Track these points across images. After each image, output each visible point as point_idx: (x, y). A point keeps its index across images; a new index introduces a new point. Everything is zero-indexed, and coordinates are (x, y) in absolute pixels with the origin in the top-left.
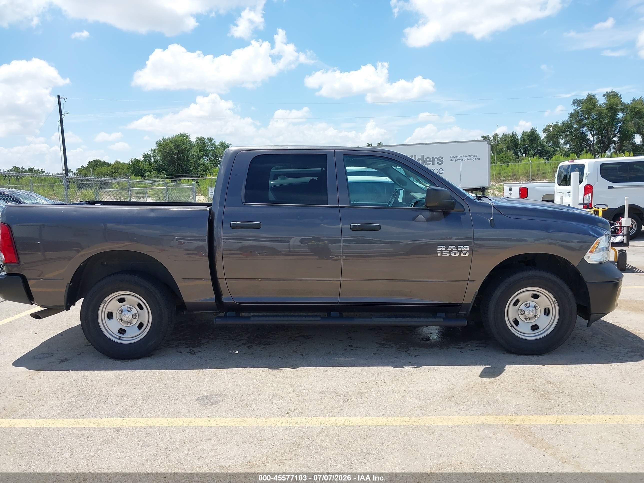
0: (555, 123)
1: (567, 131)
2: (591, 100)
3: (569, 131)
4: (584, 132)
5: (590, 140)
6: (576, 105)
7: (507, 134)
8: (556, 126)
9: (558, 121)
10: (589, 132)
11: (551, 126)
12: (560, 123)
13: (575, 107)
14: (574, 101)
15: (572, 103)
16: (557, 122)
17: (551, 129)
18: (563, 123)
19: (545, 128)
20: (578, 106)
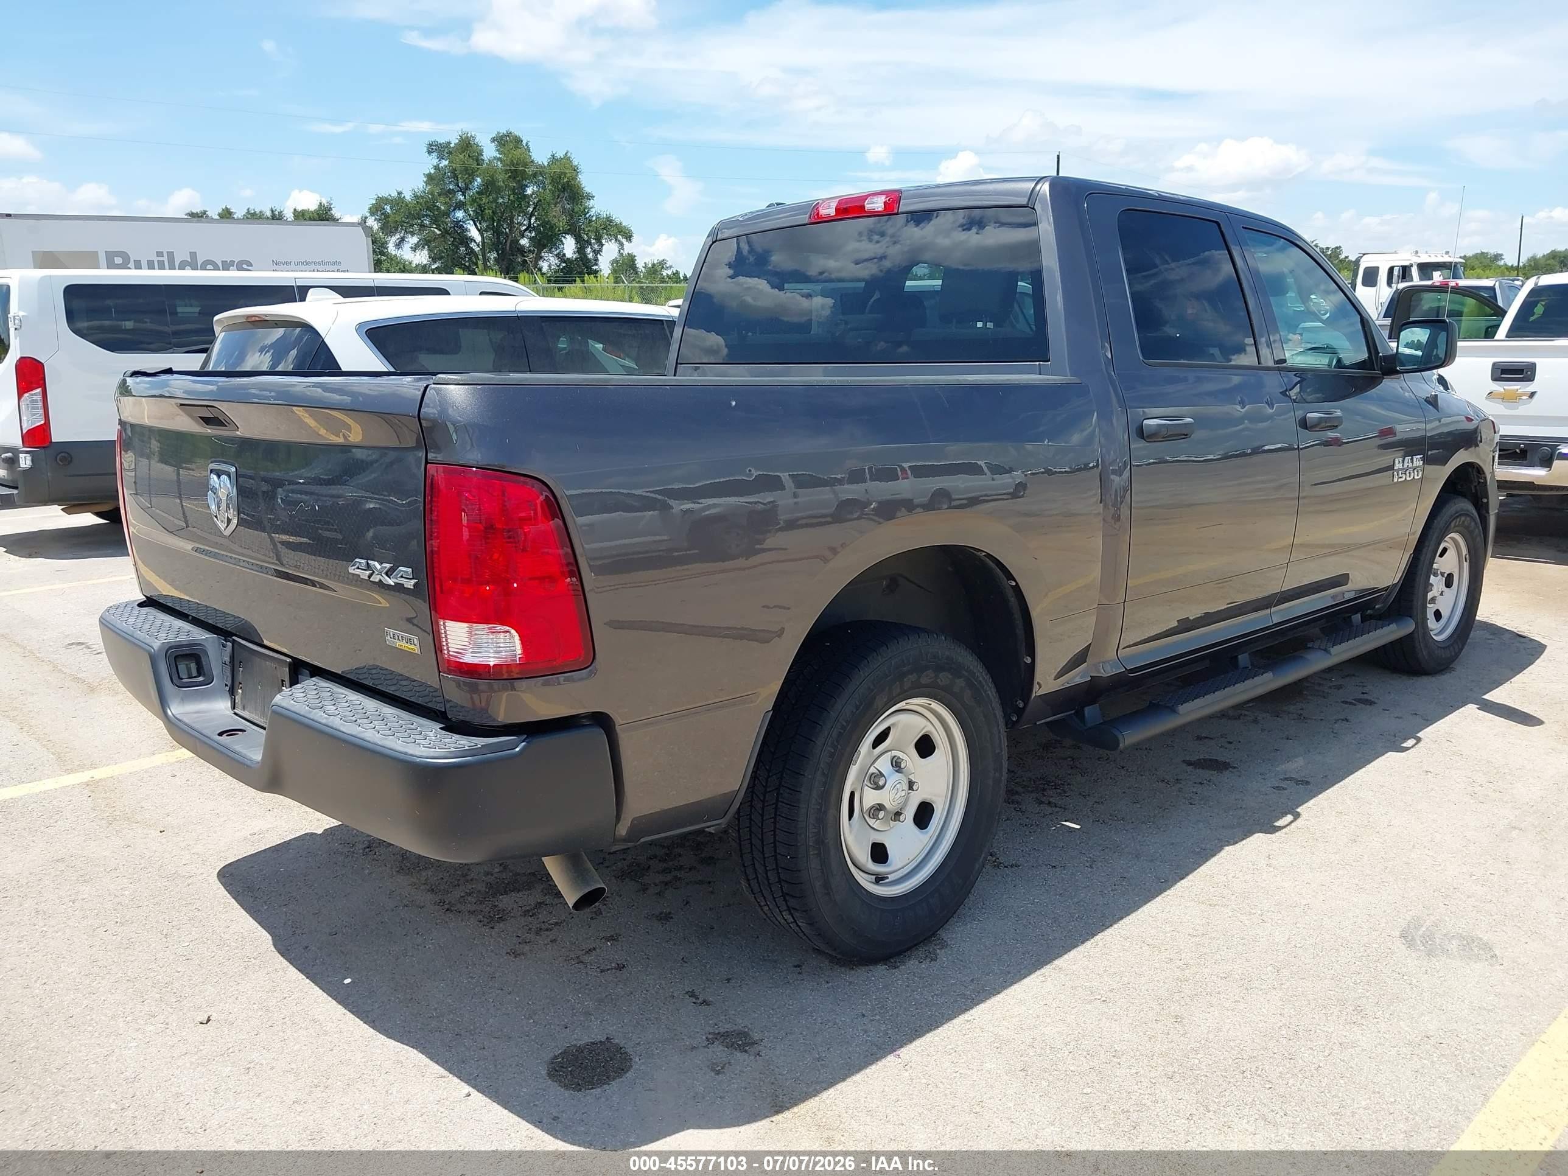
0: (394, 194)
1: (426, 215)
2: (467, 145)
3: (429, 216)
4: (460, 221)
5: (475, 241)
6: (435, 155)
7: (257, 211)
8: (398, 202)
9: (401, 190)
10: (471, 222)
11: (387, 199)
12: (408, 196)
13: (433, 160)
14: (431, 145)
15: (425, 149)
16: (400, 193)
17: (388, 208)
18: (416, 196)
19: (372, 204)
20: (441, 157)
